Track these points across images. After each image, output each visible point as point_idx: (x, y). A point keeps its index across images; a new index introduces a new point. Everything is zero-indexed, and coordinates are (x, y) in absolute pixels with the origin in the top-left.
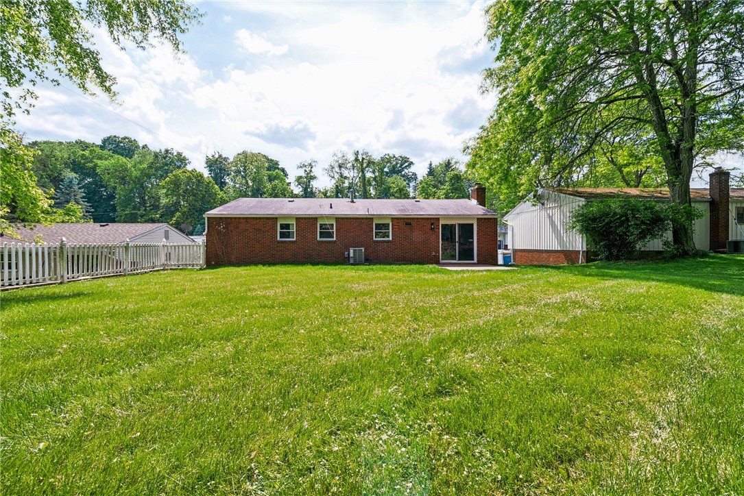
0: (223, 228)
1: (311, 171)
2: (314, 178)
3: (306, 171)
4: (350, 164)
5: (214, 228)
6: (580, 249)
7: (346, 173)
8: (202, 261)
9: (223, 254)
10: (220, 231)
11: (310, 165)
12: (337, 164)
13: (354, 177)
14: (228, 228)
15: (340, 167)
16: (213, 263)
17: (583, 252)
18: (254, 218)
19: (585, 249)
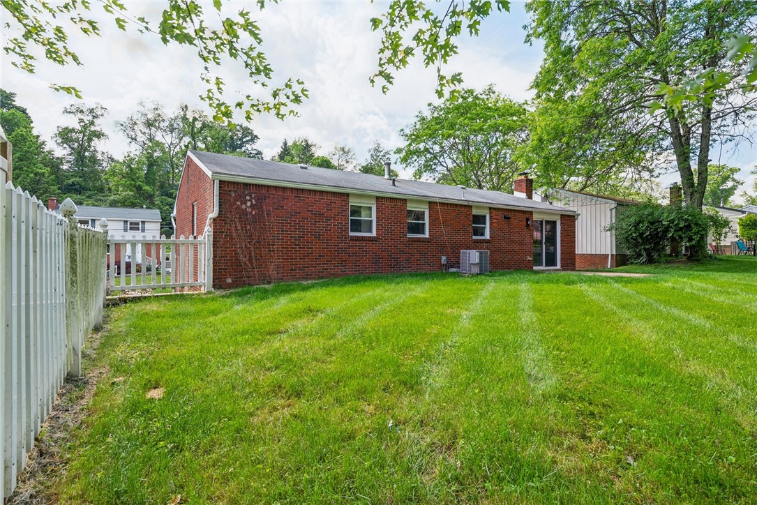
0: (252, 206)
1: (92, 123)
2: (99, 135)
3: (81, 120)
4: (167, 124)
5: (231, 206)
6: (609, 253)
7: (159, 137)
8: (205, 278)
9: (250, 260)
10: (245, 213)
11: (92, 111)
12: (144, 119)
13: (172, 144)
14: (261, 207)
15: (149, 124)
16: (229, 280)
17: (612, 255)
18: (310, 191)
19: (614, 253)
